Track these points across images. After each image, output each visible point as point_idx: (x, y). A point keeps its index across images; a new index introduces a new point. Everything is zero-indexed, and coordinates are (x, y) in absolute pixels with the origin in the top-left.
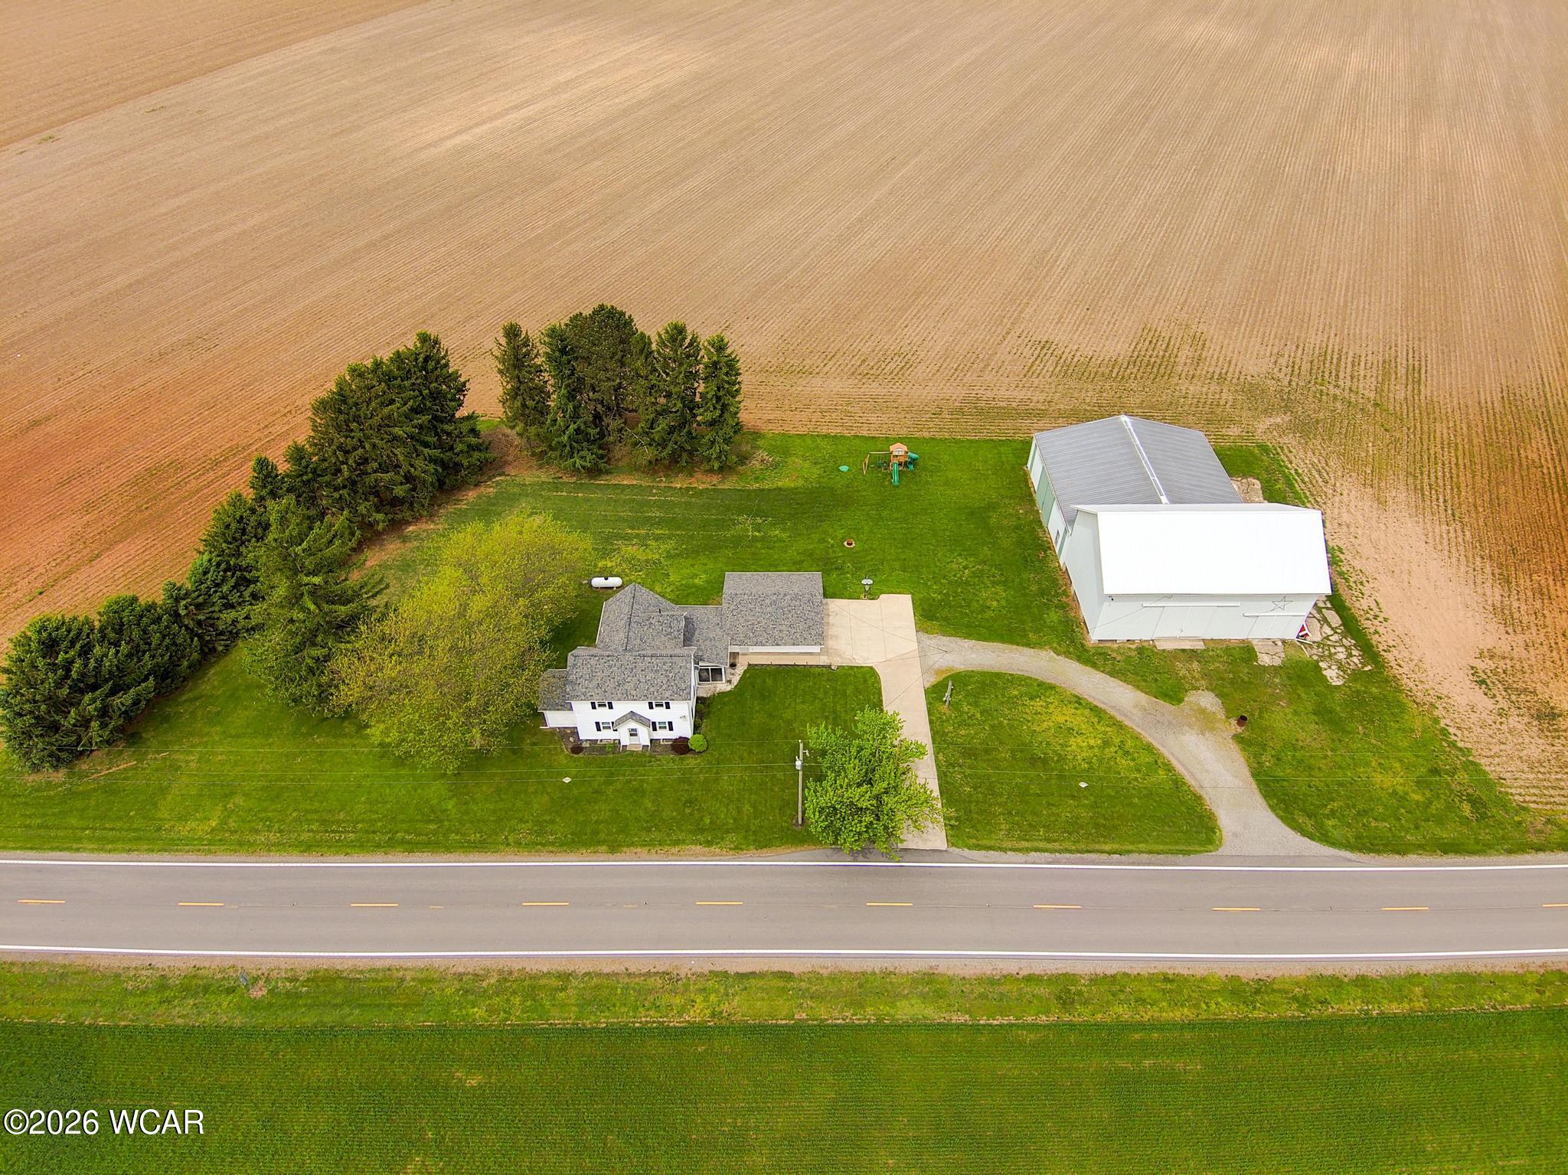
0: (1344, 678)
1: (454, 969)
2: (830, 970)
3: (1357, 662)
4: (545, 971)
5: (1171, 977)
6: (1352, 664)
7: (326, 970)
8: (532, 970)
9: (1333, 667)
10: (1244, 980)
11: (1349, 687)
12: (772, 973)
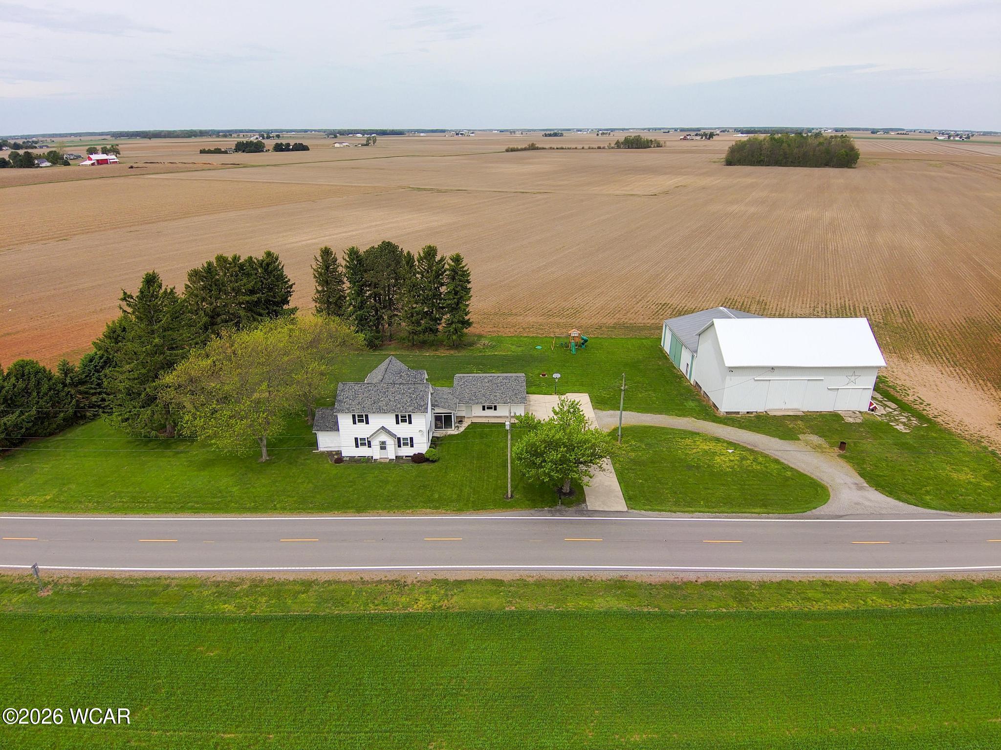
0: (910, 430)
1: (214, 578)
2: (535, 579)
3: (916, 423)
4: (291, 579)
5: (828, 583)
6: (913, 424)
7: (106, 578)
8: (280, 579)
9: (900, 425)
10: (890, 585)
11: (916, 434)
12: (486, 580)
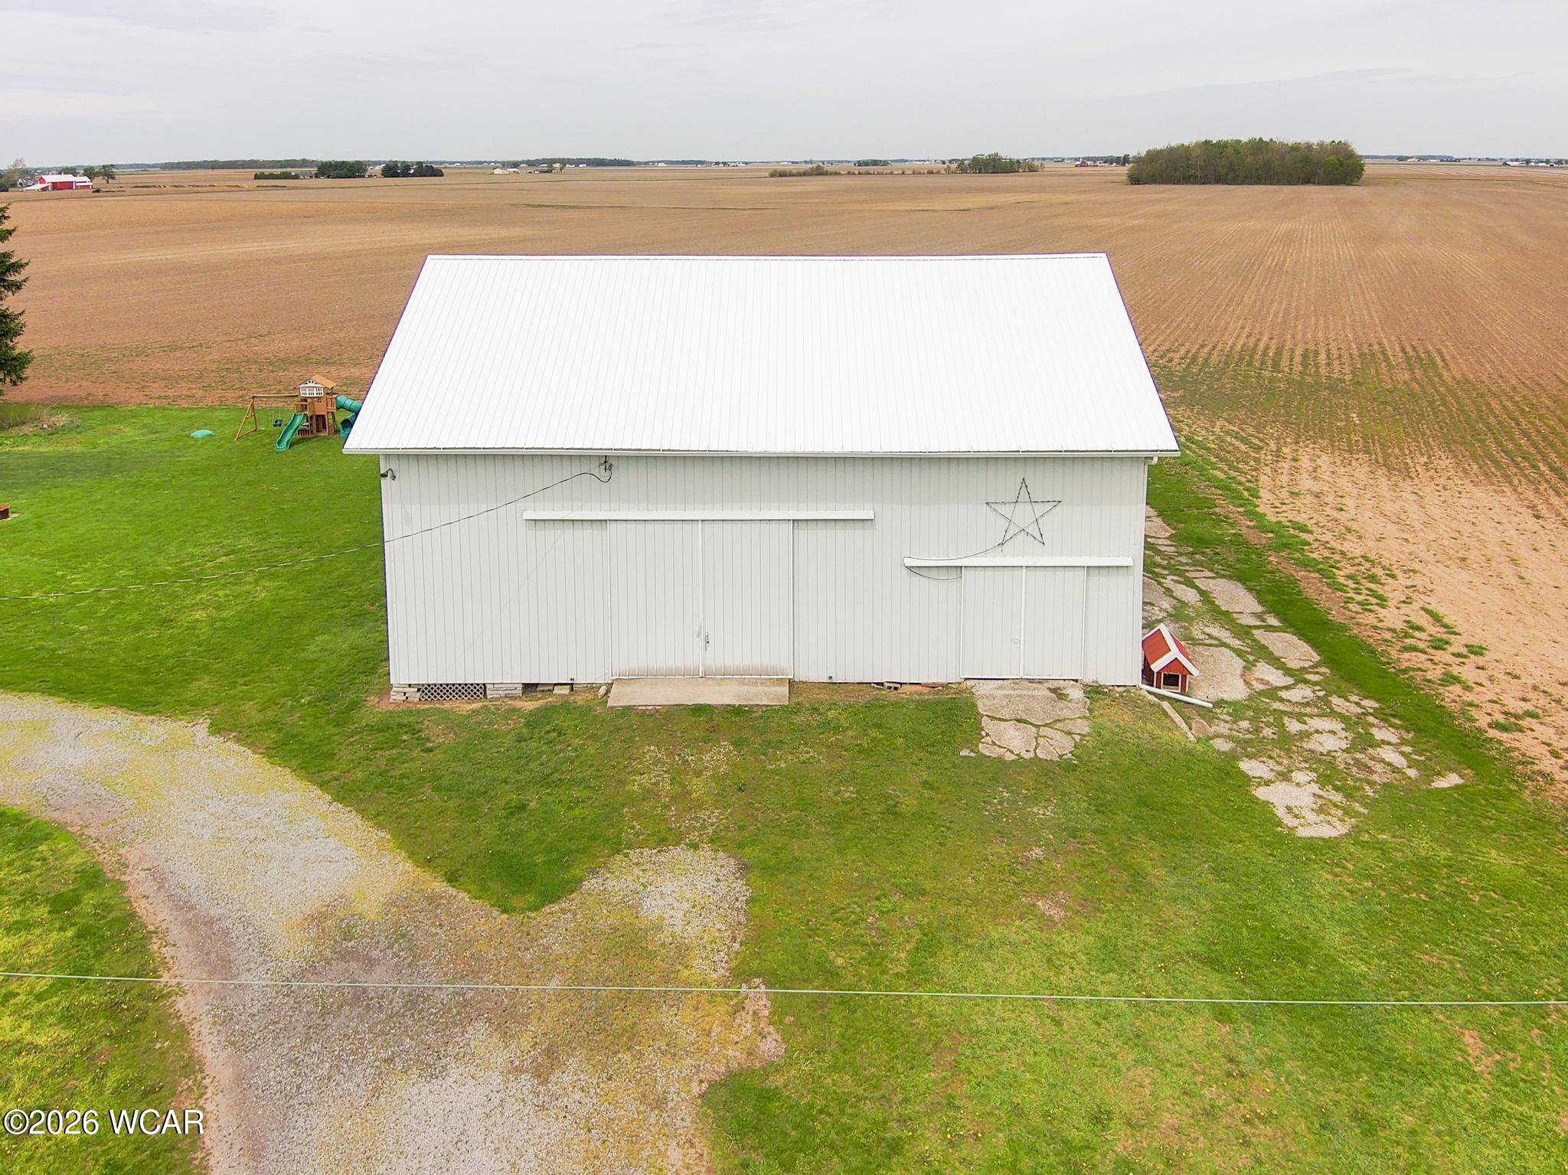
0: (1348, 812)
3: (1399, 761)
6: (1378, 767)
9: (1299, 776)
11: (1382, 848)
